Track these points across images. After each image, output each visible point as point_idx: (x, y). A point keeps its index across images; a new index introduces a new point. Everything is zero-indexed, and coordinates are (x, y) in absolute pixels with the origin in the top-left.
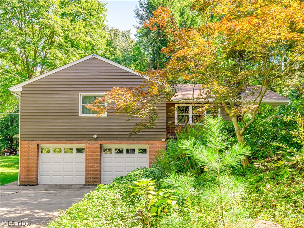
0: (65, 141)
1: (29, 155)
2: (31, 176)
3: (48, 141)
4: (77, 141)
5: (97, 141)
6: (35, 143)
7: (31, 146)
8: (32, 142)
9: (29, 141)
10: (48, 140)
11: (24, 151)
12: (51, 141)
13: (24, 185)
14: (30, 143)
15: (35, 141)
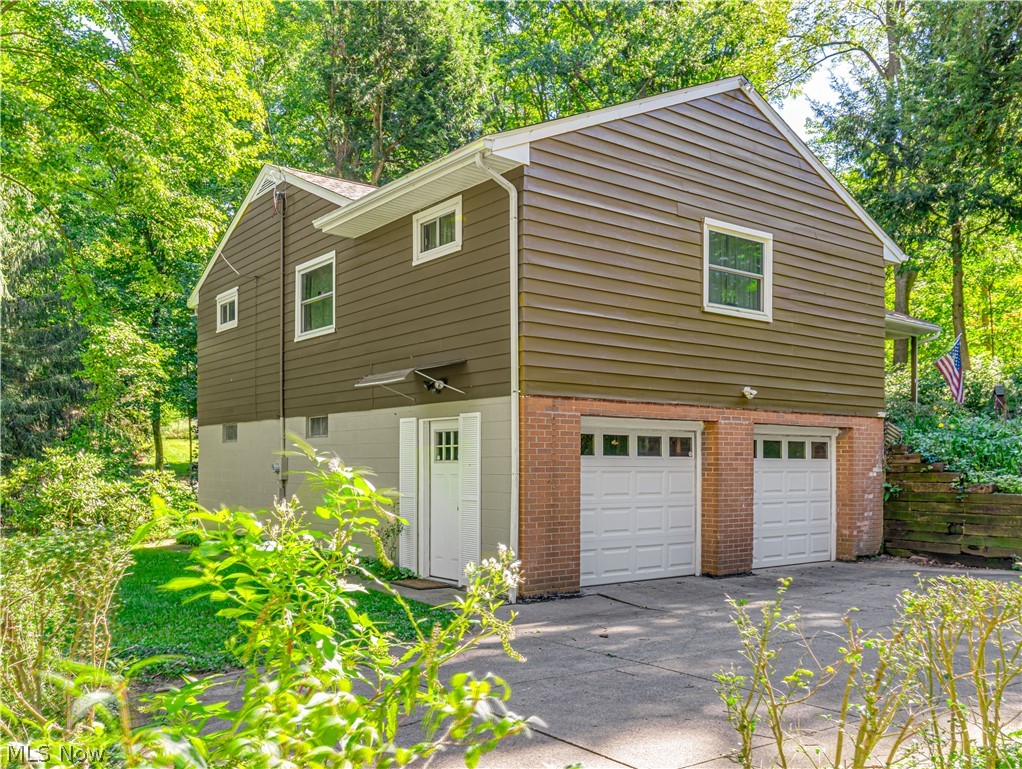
0: (667, 404)
1: (554, 461)
2: (563, 554)
3: (617, 401)
4: (697, 406)
5: (746, 412)
6: (576, 410)
7: (562, 422)
8: (566, 402)
9: (554, 397)
10: (616, 398)
11: (536, 445)
12: (625, 402)
13: (541, 599)
14: (557, 409)
15: (577, 399)
